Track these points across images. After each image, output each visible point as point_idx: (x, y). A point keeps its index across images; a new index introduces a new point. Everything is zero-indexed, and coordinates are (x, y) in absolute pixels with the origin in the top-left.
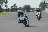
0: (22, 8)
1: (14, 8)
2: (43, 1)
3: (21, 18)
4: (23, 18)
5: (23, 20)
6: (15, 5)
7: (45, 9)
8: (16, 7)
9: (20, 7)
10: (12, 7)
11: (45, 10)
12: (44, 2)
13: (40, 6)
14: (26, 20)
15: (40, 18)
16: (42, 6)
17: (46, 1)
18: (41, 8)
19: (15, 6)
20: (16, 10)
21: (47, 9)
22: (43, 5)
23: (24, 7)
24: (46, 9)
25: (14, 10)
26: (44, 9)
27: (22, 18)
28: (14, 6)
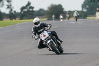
0: (44, 11)
7: (95, 13)
8: (31, 10)
9: (41, 10)
10: (23, 8)
11: (95, 16)
16: (89, 6)
20: (31, 16)
23: (49, 8)
25: (28, 15)
28: (27, 6)
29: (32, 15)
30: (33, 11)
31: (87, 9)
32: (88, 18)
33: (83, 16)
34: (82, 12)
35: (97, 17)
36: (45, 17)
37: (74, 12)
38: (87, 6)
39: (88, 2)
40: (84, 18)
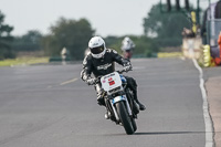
0: (40, 36)
7: (181, 43)
8: (5, 34)
9: (32, 34)
11: (181, 51)
16: (164, 22)
20: (5, 51)
21: (191, 41)
22: (170, 17)
23: (54, 29)
24: (187, 44)
26: (177, 45)
29: (8, 47)
30: (10, 38)
31: (159, 31)
32: (160, 55)
33: (147, 51)
34: (145, 39)
35: (185, 53)
36: (42, 53)
37: (123, 38)
38: (159, 24)
39: (162, 12)
40: (149, 56)
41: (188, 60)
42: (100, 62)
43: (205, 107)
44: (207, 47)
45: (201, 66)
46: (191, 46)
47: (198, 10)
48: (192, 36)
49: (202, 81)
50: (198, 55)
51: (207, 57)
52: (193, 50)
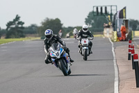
1: (14, 26)
2: (97, 8)
3: (54, 52)
4: (59, 52)
5: (59, 57)
6: (17, 18)
7: (103, 31)
8: (20, 26)
10: (9, 24)
11: (103, 34)
12: (99, 11)
13: (87, 21)
14: (65, 58)
15: (89, 53)
16: (95, 21)
17: (106, 8)
18: (91, 26)
19: (17, 22)
20: (20, 34)
21: (108, 29)
22: (98, 18)
23: (43, 24)
24: (106, 30)
25: (16, 33)
26: (101, 31)
27: (56, 52)
28: (15, 20)
29: (22, 32)
30: (23, 28)
31: (92, 24)
36: (38, 35)
38: (93, 21)
39: (94, 15)
41: (106, 38)
42: (84, 33)
43: (114, 61)
44: (115, 32)
45: (113, 41)
46: (108, 32)
47: (111, 15)
48: (108, 27)
49: (113, 48)
50: (111, 36)
51: (116, 37)
52: (109, 34)
